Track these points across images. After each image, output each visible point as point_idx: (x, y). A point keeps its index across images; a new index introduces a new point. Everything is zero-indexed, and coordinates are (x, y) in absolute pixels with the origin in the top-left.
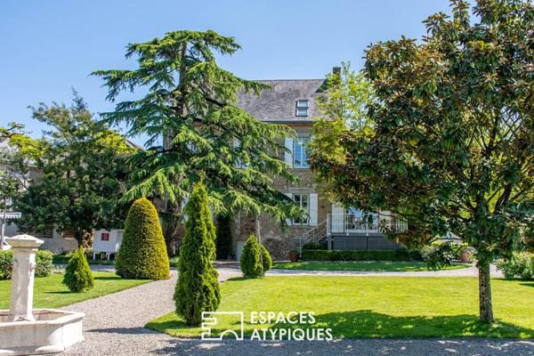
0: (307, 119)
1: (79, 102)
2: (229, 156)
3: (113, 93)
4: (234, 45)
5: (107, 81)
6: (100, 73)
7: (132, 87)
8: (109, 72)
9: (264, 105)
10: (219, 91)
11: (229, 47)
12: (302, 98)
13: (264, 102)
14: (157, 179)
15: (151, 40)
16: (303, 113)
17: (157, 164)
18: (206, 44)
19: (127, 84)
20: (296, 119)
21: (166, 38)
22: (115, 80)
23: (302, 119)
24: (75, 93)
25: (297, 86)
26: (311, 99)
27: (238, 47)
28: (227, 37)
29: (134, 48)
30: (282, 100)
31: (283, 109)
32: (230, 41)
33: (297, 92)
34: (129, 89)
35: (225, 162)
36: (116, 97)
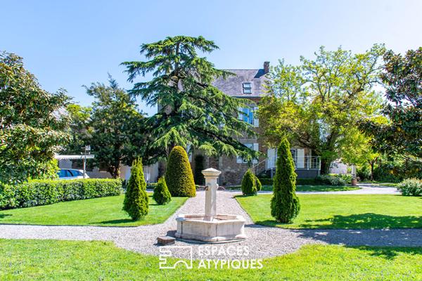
0: (251, 95)
1: (113, 83)
2: (215, 119)
3: (132, 77)
4: (214, 46)
5: (129, 69)
6: (126, 63)
7: (143, 72)
8: (132, 63)
9: (222, 86)
10: (203, 76)
11: (211, 48)
12: (246, 82)
13: (221, 84)
14: (173, 133)
15: (157, 41)
16: (248, 91)
17: (170, 124)
18: (192, 45)
19: (141, 71)
20: (244, 95)
21: (166, 41)
22: (133, 68)
23: (248, 95)
24: (110, 76)
25: (242, 74)
26: (252, 82)
27: (217, 47)
28: (210, 40)
29: (146, 46)
30: (233, 83)
31: (235, 89)
32: (212, 44)
33: (242, 78)
34: (142, 75)
35: (212, 123)
36: (134, 79)
